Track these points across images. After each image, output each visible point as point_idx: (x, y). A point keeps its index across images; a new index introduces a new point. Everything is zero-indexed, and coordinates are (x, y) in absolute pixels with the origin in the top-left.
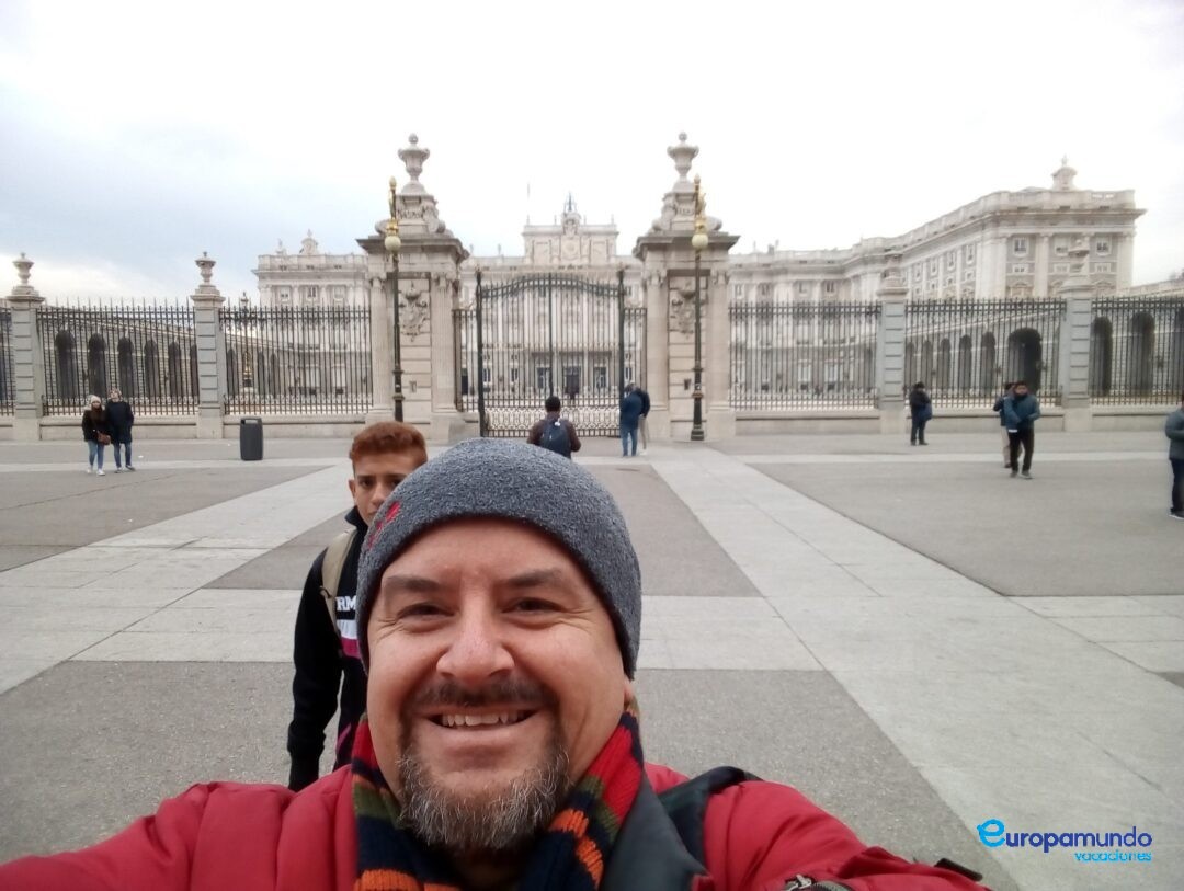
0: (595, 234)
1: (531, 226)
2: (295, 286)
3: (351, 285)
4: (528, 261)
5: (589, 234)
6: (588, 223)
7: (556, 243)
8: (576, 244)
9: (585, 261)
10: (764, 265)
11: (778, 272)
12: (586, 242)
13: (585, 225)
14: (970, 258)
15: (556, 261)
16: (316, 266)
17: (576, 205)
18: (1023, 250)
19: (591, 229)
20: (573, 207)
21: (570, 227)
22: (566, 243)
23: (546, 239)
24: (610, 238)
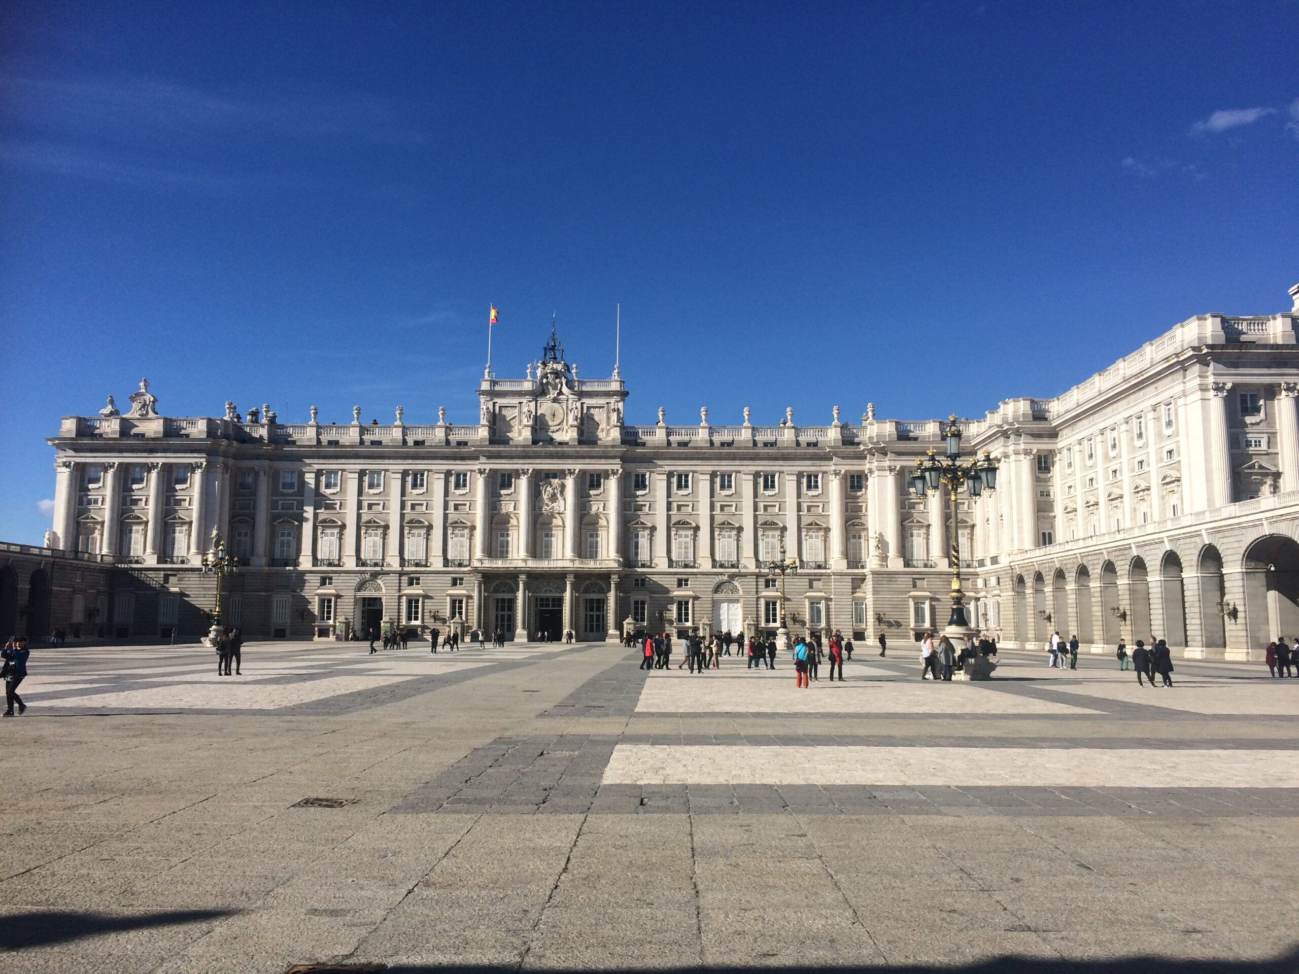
0: (589, 394)
1: (494, 382)
4: (485, 433)
5: (581, 394)
7: (529, 407)
8: (561, 409)
9: (574, 434)
12: (575, 404)
14: (1169, 424)
15: (527, 434)
16: (149, 434)
20: (558, 354)
21: (552, 383)
22: (545, 407)
23: (514, 401)
24: (612, 400)
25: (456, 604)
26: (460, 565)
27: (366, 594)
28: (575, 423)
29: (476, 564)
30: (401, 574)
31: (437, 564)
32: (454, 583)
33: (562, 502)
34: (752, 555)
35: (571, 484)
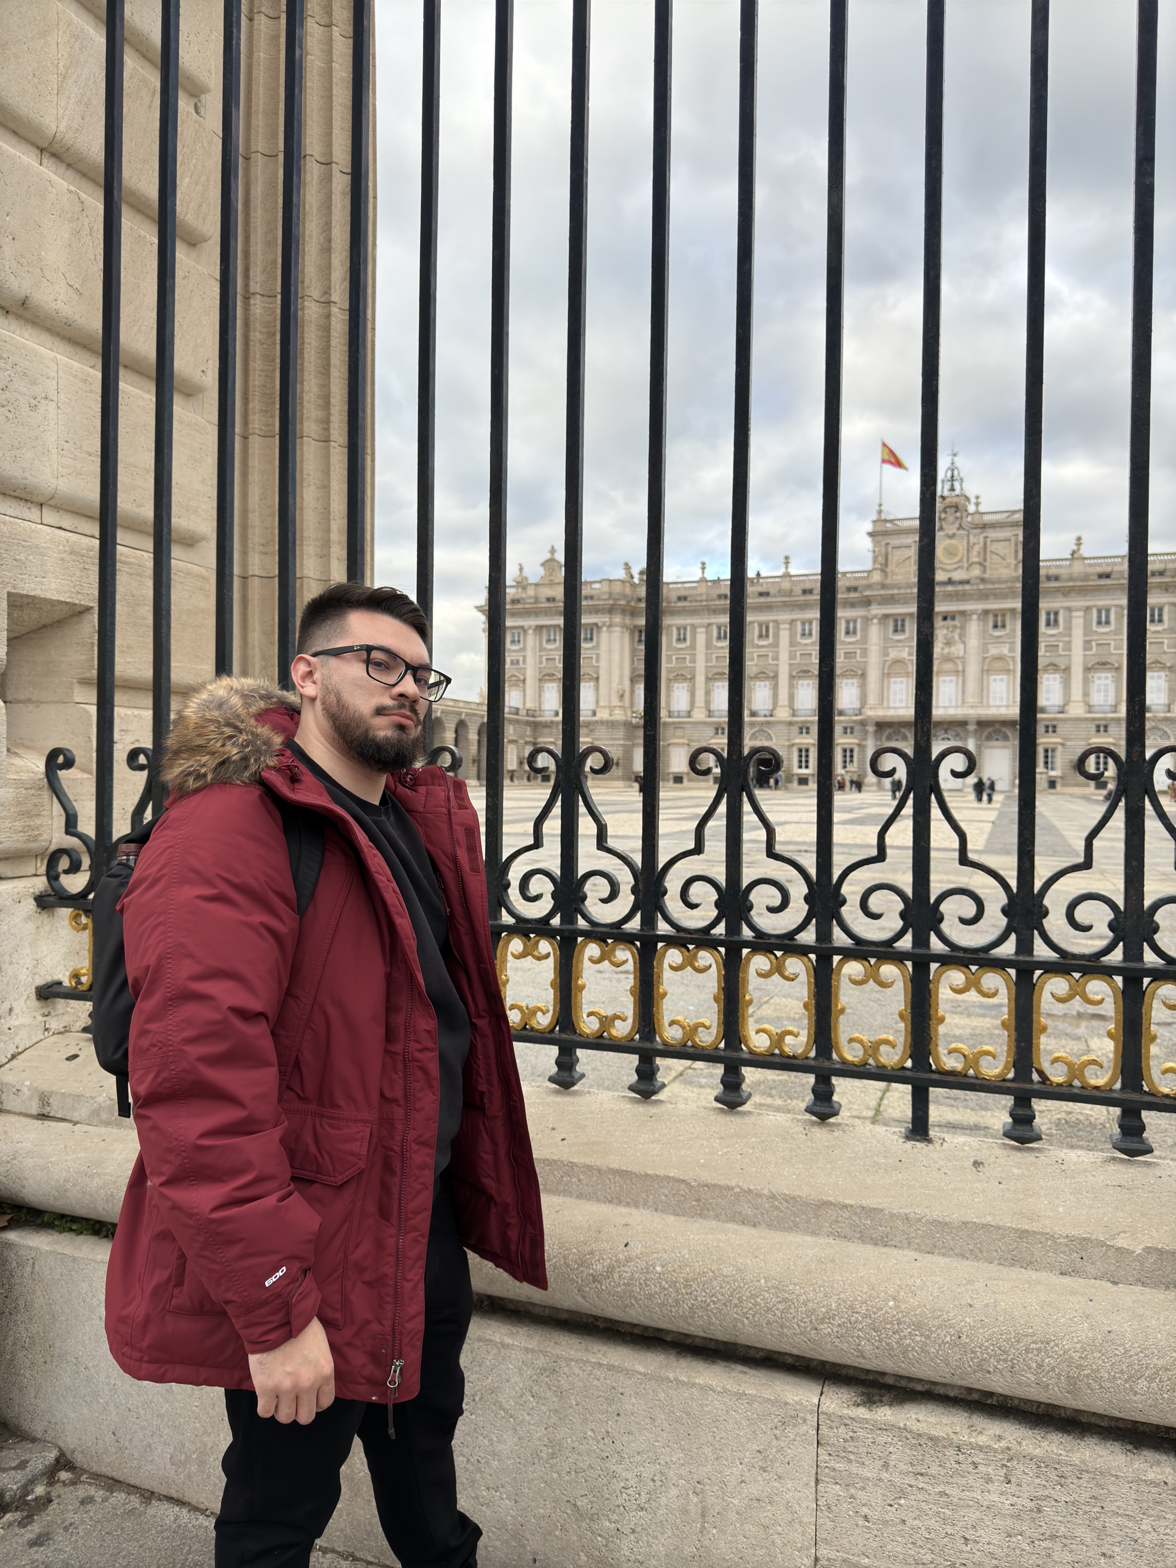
0: (993, 526)
1: (886, 521)
2: (530, 627)
3: (604, 624)
4: (877, 577)
5: (984, 527)
6: (982, 509)
8: (961, 546)
9: (976, 572)
12: (977, 539)
13: (977, 512)
17: (962, 480)
19: (987, 518)
20: (957, 485)
21: (951, 518)
22: (942, 545)
23: (908, 540)
24: (1020, 531)
25: (848, 754)
26: (851, 714)
27: (759, 744)
28: (977, 560)
29: (868, 712)
30: (790, 724)
32: (846, 731)
33: (961, 646)
35: (974, 627)
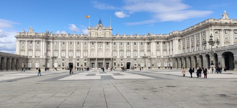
4: (89, 36)
5: (105, 29)
7: (96, 31)
8: (102, 32)
9: (104, 36)
10: (148, 38)
11: (152, 39)
12: (104, 31)
14: (204, 35)
15: (96, 36)
16: (32, 35)
18: (217, 33)
20: (101, 23)
21: (100, 28)
22: (99, 32)
23: (94, 30)
24: (110, 30)
25: (85, 64)
26: (86, 57)
27: (70, 62)
29: (88, 57)
30: (76, 59)
31: (82, 57)
32: (85, 60)
33: (102, 47)
34: (132, 55)
35: (104, 44)
